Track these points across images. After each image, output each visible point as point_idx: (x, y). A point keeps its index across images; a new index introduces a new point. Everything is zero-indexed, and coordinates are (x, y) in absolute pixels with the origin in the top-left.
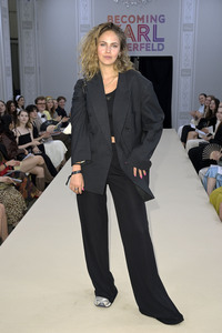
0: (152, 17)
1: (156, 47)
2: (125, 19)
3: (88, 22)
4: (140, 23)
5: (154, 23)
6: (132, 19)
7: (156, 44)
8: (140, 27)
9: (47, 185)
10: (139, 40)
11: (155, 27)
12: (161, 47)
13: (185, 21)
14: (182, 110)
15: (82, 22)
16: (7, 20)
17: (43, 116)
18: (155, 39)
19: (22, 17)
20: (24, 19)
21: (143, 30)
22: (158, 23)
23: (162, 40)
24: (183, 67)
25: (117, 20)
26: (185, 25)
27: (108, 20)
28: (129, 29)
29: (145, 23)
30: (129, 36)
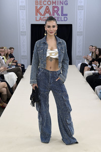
0: (60, 2)
1: (63, 19)
2: (45, 3)
3: (24, 4)
4: (54, 5)
5: (61, 5)
6: (49, 3)
7: (63, 17)
8: (54, 7)
10: (54, 14)
11: (62, 7)
12: (66, 19)
13: (79, 4)
14: (78, 54)
15: (20, 4)
17: (3, 59)
18: (63, 14)
21: (56, 9)
22: (64, 5)
23: (66, 15)
24: (78, 30)
25: (40, 3)
26: (79, 6)
27: (36, 3)
28: (47, 8)
29: (57, 5)
30: (48, 13)
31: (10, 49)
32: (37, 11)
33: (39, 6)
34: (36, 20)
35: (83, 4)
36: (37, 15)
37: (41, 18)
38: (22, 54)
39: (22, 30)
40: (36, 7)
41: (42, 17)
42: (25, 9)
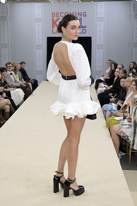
3: (40, 16)
9: (11, 115)
13: (99, 16)
15: (36, 17)
17: (11, 74)
20: (1, 15)
22: (82, 17)
23: (85, 27)
24: (98, 44)
26: (98, 18)
31: (21, 63)
33: (55, 18)
35: (102, 16)
36: (53, 27)
38: (38, 69)
39: (37, 44)
40: (53, 19)
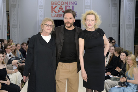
0: (71, 3)
2: (59, 3)
3: (42, 4)
4: (66, 5)
5: (72, 5)
6: (62, 3)
8: (66, 7)
11: (73, 7)
13: (86, 4)
15: (39, 4)
16: (5, 4)
19: (11, 2)
20: (12, 3)
21: (68, 8)
22: (74, 5)
23: (76, 12)
25: (55, 3)
26: (86, 6)
27: (52, 3)
28: (61, 7)
29: (68, 5)
30: (61, 11)
32: (53, 9)
33: (54, 6)
34: (52, 17)
35: (89, 4)
36: (52, 12)
37: (55, 15)
39: (40, 25)
40: (52, 7)
41: (57, 14)
42: (43, 8)
